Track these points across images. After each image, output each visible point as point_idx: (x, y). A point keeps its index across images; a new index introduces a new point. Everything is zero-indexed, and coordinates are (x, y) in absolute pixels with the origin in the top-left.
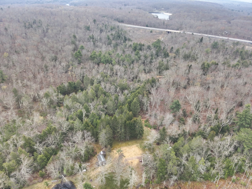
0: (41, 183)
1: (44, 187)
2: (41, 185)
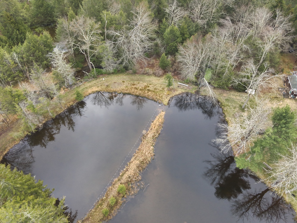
1: (161, 87)
2: (157, 82)
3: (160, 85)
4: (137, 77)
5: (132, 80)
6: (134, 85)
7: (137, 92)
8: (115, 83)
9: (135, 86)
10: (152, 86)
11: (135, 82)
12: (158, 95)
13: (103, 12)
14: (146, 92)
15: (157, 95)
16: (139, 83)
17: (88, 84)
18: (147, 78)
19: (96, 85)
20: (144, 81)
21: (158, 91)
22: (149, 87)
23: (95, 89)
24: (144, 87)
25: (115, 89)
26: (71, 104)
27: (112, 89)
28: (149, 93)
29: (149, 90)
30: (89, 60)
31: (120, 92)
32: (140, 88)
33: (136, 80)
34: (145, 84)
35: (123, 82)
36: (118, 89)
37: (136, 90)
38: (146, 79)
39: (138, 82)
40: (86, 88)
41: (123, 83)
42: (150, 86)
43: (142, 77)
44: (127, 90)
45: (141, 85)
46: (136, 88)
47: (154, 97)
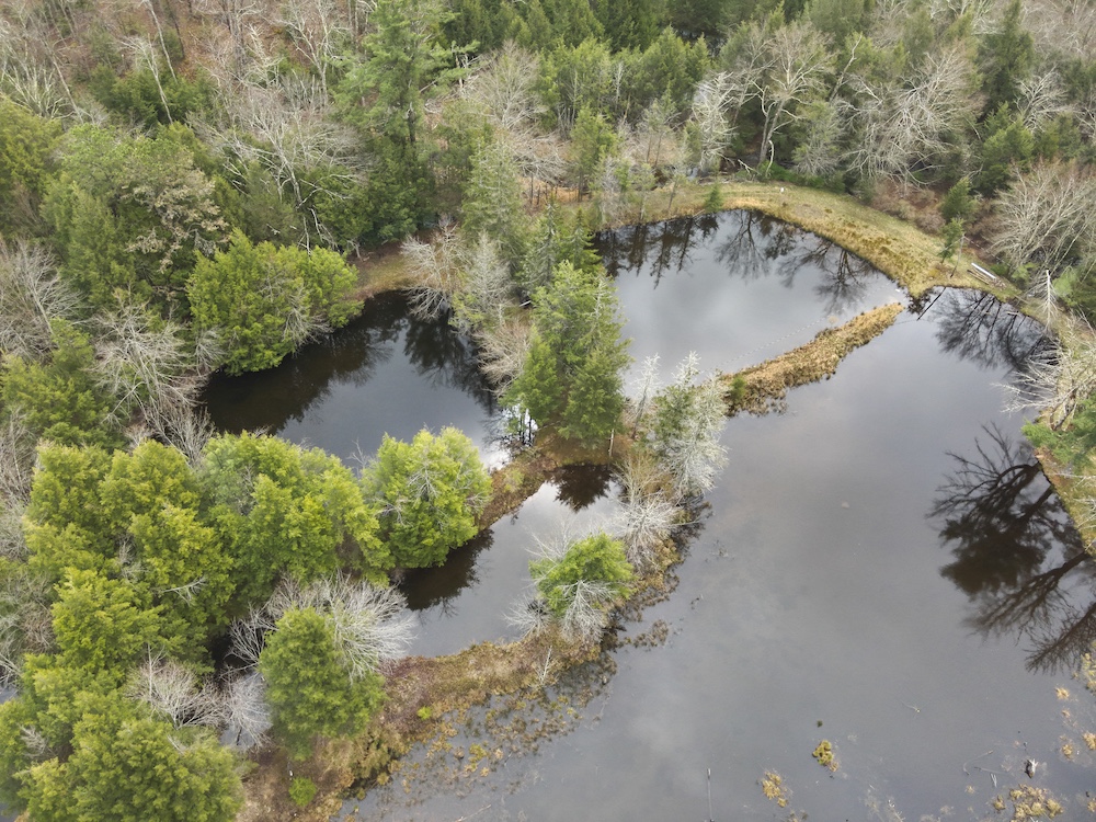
0: (925, 236)
1: (921, 254)
2: (917, 240)
3: (919, 250)
4: (870, 213)
5: (854, 215)
6: (851, 225)
7: (852, 242)
8: (806, 205)
9: (853, 230)
10: (898, 244)
11: (857, 223)
12: (905, 268)
13: (856, 34)
14: (877, 251)
15: (901, 268)
16: (866, 227)
17: (740, 188)
18: (893, 224)
19: (759, 196)
20: (882, 228)
21: (910, 260)
22: (888, 243)
23: (754, 203)
24: (875, 238)
25: (799, 218)
26: (689, 212)
27: (793, 216)
28: (884, 255)
29: (885, 250)
30: (770, 135)
31: (810, 227)
32: (866, 238)
33: (862, 219)
34: (883, 234)
35: (828, 211)
36: (808, 221)
37: (850, 239)
38: (890, 225)
39: (864, 223)
40: (735, 194)
41: (825, 213)
42: (893, 243)
43: (881, 217)
44: (828, 230)
45: (872, 233)
46: (854, 234)
47: (893, 269)
